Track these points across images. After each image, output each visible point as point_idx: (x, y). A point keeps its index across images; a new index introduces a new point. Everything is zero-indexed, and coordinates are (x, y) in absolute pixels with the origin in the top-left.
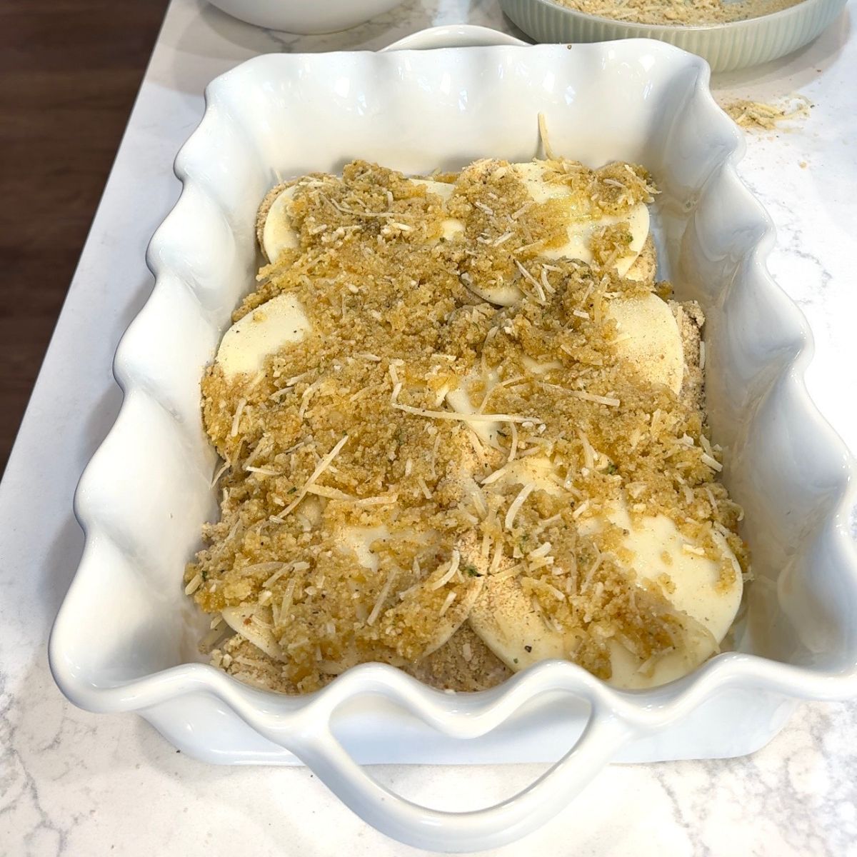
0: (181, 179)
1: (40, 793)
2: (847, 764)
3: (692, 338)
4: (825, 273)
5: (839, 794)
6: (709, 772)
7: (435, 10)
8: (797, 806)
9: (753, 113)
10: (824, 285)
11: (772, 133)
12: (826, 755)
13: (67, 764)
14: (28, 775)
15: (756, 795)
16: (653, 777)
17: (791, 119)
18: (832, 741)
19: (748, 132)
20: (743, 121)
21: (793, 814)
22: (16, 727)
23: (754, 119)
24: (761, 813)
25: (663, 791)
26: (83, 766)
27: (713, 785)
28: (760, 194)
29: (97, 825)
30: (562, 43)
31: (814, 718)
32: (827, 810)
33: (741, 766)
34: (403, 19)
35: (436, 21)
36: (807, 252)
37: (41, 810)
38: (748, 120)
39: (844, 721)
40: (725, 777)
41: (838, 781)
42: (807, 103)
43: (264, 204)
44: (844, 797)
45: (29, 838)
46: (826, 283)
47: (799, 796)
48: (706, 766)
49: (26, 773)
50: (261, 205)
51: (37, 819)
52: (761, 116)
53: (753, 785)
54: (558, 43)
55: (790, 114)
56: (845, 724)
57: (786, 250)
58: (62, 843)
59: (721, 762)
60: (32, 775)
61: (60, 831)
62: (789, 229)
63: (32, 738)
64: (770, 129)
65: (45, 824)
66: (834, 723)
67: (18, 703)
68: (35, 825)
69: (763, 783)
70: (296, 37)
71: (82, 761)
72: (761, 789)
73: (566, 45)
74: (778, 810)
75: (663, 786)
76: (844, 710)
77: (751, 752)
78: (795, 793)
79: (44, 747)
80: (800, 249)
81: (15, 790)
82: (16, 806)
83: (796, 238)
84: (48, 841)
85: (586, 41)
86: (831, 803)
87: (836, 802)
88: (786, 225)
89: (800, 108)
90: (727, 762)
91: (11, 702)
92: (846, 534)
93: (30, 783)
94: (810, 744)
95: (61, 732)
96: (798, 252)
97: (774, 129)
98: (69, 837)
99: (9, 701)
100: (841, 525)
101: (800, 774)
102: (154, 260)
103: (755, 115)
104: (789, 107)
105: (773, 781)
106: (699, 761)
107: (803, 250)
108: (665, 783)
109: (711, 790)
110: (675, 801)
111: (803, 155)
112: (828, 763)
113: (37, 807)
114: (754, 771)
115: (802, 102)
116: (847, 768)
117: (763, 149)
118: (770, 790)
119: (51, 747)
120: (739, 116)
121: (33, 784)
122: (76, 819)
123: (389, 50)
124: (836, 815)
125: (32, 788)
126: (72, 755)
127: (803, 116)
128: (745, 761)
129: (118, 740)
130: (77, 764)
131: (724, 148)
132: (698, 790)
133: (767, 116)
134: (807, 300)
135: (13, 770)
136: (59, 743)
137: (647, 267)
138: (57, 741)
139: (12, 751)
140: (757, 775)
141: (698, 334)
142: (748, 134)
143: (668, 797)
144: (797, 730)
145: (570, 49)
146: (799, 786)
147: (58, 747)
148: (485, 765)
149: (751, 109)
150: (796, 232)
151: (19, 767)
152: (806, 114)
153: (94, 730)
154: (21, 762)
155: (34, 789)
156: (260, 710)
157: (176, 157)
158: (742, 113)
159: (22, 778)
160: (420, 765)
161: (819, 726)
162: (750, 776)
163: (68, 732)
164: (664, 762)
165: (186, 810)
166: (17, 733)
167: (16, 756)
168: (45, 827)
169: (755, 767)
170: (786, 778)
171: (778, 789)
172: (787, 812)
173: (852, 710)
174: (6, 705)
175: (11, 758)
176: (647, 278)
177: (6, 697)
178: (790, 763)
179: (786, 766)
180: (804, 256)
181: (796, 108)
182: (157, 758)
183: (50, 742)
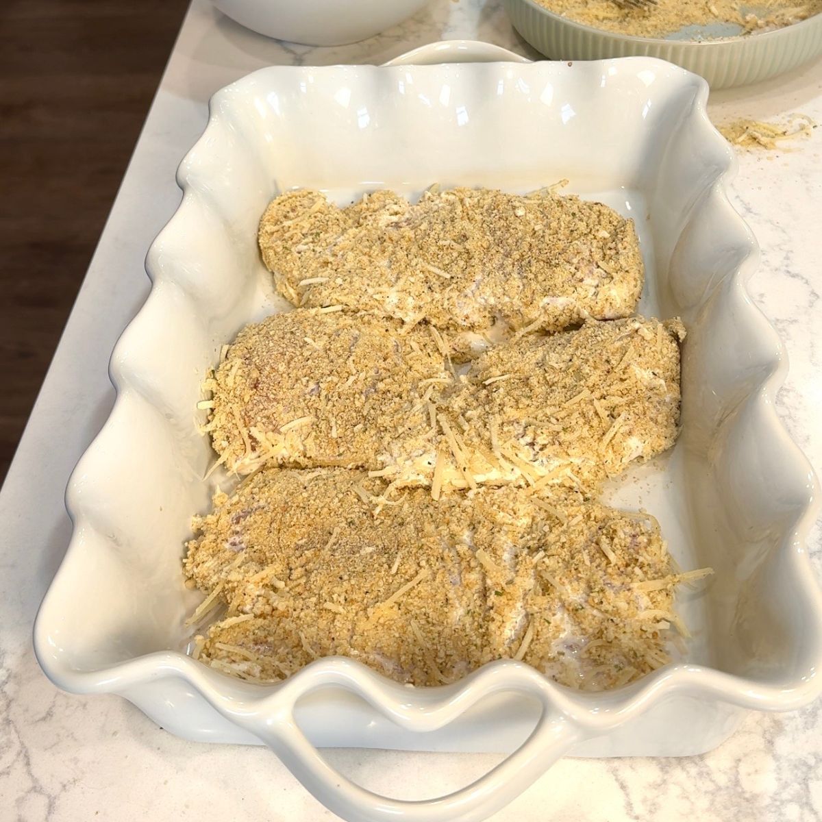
0: (183, 188)
1: (32, 761)
2: (796, 767)
3: (670, 356)
4: (813, 293)
5: (785, 796)
6: (662, 769)
7: (445, 24)
8: (744, 804)
9: (754, 133)
10: (811, 305)
11: (772, 153)
12: (776, 758)
13: (58, 735)
14: (22, 744)
15: (706, 792)
16: (608, 771)
17: (793, 139)
18: (783, 745)
19: (748, 151)
20: (743, 141)
21: (739, 811)
22: (13, 699)
23: (755, 139)
24: (708, 810)
25: (616, 785)
26: (73, 737)
27: (664, 781)
28: (755, 214)
29: (83, 793)
30: (563, 60)
31: (767, 723)
32: (773, 809)
33: (693, 764)
34: (413, 32)
35: (446, 35)
36: (797, 272)
37: (33, 776)
38: (749, 139)
39: (797, 726)
40: (678, 774)
41: (786, 782)
42: (810, 123)
43: (267, 214)
44: (790, 797)
45: (20, 801)
46: (812, 303)
47: (747, 796)
48: (660, 763)
49: (20, 742)
50: (264, 214)
51: (28, 784)
52: (762, 135)
53: (703, 783)
54: (559, 60)
55: (792, 134)
56: (797, 729)
57: (776, 270)
58: (51, 807)
59: (674, 759)
60: (27, 744)
61: (49, 796)
62: (781, 249)
63: (27, 710)
64: (770, 149)
65: (36, 789)
66: (787, 728)
67: (15, 677)
68: (26, 790)
69: (713, 781)
70: (307, 49)
71: (72, 734)
72: (711, 787)
73: (567, 62)
74: (726, 808)
75: (617, 780)
76: (797, 716)
77: (703, 752)
78: (744, 792)
79: (37, 720)
80: (790, 269)
81: (9, 757)
82: (10, 771)
83: (787, 258)
84: (38, 804)
85: (585, 59)
86: (778, 803)
87: (782, 802)
88: (778, 245)
89: (802, 128)
90: (680, 760)
91: (9, 676)
92: (803, 551)
93: (24, 751)
94: (762, 747)
95: (54, 706)
96: (788, 272)
97: (774, 149)
98: (57, 802)
99: (7, 675)
100: (798, 543)
101: (749, 775)
102: (152, 267)
103: (757, 135)
104: (792, 127)
105: (722, 780)
106: (653, 758)
107: (793, 269)
108: (619, 778)
109: (663, 786)
110: (627, 795)
111: (801, 175)
112: (778, 766)
113: (30, 773)
114: (705, 770)
115: (805, 122)
116: (796, 771)
117: (762, 169)
118: (719, 789)
119: (44, 719)
120: (740, 136)
121: (26, 752)
122: (64, 786)
123: (392, 65)
124: (781, 814)
125: (25, 756)
126: (63, 728)
127: (804, 136)
128: (697, 760)
129: (106, 715)
130: (68, 736)
131: (717, 168)
132: (650, 786)
133: (768, 136)
134: (793, 319)
135: (8, 739)
136: (52, 716)
137: (633, 283)
138: (49, 714)
139: (8, 722)
140: (708, 774)
141: (676, 352)
142: (748, 153)
143: (621, 790)
144: (750, 733)
145: (570, 66)
146: (748, 785)
147: (50, 719)
148: (448, 753)
149: (753, 129)
150: (788, 252)
151: (14, 736)
152: (807, 134)
153: (85, 705)
154: (16, 731)
155: (27, 757)
156: (227, 697)
157: (179, 166)
158: (744, 133)
159: (17, 747)
160: (386, 750)
161: (772, 730)
162: (700, 774)
163: (61, 706)
164: (620, 758)
165: (165, 783)
166: (13, 705)
167: (11, 725)
168: (35, 791)
169: (707, 766)
170: (736, 778)
171: (728, 787)
172: (734, 810)
173: (805, 716)
174: (4, 679)
175: (7, 728)
176: (633, 294)
177: (4, 671)
178: (741, 764)
179: (736, 767)
180: (794, 276)
181: (798, 128)
182: (142, 734)
183: (43, 714)
